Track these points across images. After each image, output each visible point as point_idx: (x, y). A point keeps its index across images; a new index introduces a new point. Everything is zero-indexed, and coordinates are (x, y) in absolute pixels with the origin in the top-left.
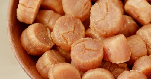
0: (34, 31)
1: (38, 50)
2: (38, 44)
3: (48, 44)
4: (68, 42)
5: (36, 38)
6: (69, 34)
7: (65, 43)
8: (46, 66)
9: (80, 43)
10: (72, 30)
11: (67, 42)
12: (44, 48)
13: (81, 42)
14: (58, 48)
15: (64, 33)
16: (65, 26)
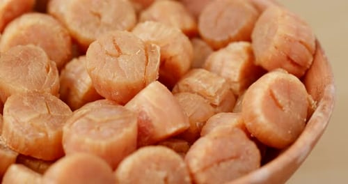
4: (49, 133)
6: (43, 118)
7: (42, 135)
10: (46, 111)
11: (45, 132)
15: (31, 120)
16: (27, 108)
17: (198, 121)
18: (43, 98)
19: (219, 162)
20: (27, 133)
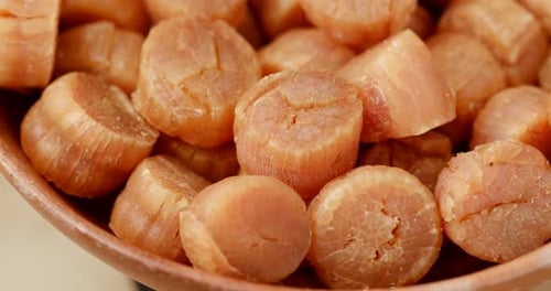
0: (75, 99)
1: (108, 164)
2: (105, 140)
3: (139, 133)
4: (213, 108)
5: (91, 119)
6: (206, 77)
7: (200, 111)
8: (159, 213)
9: (261, 94)
10: (213, 61)
11: (207, 107)
12: (127, 149)
13: (266, 91)
14: (175, 145)
15: (185, 80)
16: (183, 54)
17: (473, 100)
18: (212, 33)
19: (491, 207)
20: (175, 104)
